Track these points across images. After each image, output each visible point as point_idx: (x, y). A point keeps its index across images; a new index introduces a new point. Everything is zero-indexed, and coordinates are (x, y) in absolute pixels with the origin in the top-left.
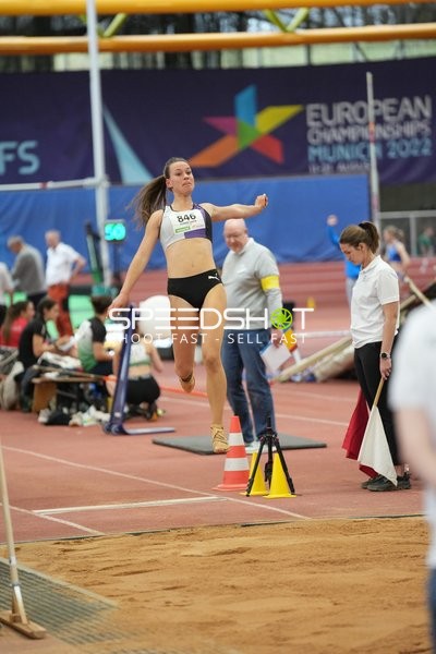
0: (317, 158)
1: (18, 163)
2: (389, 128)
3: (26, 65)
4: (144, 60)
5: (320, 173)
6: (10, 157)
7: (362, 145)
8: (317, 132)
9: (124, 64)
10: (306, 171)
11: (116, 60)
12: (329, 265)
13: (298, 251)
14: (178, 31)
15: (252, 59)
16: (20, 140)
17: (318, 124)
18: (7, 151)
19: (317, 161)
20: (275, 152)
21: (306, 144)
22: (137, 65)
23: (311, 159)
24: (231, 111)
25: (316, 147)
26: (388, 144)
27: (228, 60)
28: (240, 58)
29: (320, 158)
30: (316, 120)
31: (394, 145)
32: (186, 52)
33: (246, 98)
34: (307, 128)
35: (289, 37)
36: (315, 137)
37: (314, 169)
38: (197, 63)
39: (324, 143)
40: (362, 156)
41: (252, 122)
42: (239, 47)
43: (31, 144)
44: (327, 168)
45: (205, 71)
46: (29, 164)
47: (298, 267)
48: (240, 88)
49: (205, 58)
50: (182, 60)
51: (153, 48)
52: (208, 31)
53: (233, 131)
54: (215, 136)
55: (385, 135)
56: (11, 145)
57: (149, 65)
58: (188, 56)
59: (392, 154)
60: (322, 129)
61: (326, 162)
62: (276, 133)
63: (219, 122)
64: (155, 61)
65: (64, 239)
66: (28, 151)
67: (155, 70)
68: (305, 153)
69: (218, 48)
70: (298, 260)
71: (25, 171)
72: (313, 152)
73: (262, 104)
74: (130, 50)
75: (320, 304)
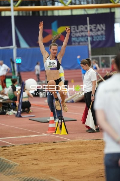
0: (74, 41)
2: (94, 33)
4: (26, 13)
5: (75, 45)
7: (86, 37)
8: (74, 33)
9: (21, 14)
10: (71, 44)
11: (18, 13)
12: (78, 70)
13: (69, 66)
14: (36, 5)
15: (56, 13)
17: (74, 31)
19: (74, 42)
21: (71, 37)
22: (24, 14)
23: (72, 41)
24: (50, 28)
25: (74, 37)
26: (93, 37)
27: (49, 14)
28: (53, 13)
31: (95, 37)
32: (38, 11)
33: (54, 24)
35: (66, 7)
36: (73, 35)
37: (73, 44)
38: (41, 14)
39: (76, 37)
40: (87, 40)
41: (56, 31)
42: (53, 10)
44: (77, 44)
45: (43, 16)
47: (69, 71)
48: (53, 21)
49: (43, 13)
50: (37, 13)
51: (29, 10)
52: (44, 5)
53: (51, 33)
55: (93, 34)
57: (28, 15)
59: (94, 40)
61: (77, 42)
62: (63, 34)
63: (47, 31)
65: (5, 63)
67: (29, 16)
69: (46, 10)
70: (69, 69)
72: (73, 39)
73: (59, 26)
74: (22, 10)
75: (75, 81)
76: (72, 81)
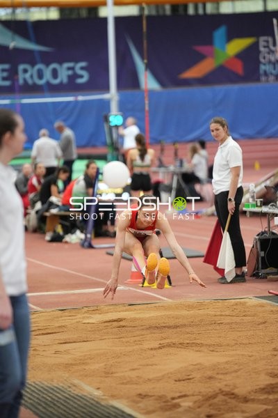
0: (265, 72)
1: (76, 76)
3: (84, 13)
4: (158, 11)
5: (267, 81)
6: (70, 72)
8: (266, 55)
9: (146, 12)
10: (258, 80)
11: (142, 9)
12: (271, 141)
13: (250, 132)
16: (77, 61)
17: (267, 50)
18: (69, 69)
19: (266, 74)
20: (239, 68)
21: (259, 62)
22: (154, 13)
23: (261, 72)
24: (210, 42)
25: (265, 64)
27: (210, 9)
28: (218, 8)
29: (268, 72)
30: (265, 47)
32: (184, 4)
33: (220, 34)
34: (259, 52)
36: (264, 58)
37: (263, 78)
38: (191, 11)
39: (270, 62)
41: (223, 48)
43: (83, 64)
44: (272, 78)
45: (197, 16)
46: (81, 77)
47: (250, 142)
49: (196, 8)
50: (181, 11)
53: (212, 55)
54: (200, 57)
56: (71, 65)
57: (161, 12)
58: (185, 7)
60: (269, 53)
61: (272, 74)
62: (240, 56)
63: (202, 49)
64: (164, 10)
66: (82, 68)
67: (165, 16)
68: (258, 68)
70: (251, 138)
71: (80, 81)
72: (262, 68)
73: (230, 37)
75: (262, 166)
76: (257, 166)
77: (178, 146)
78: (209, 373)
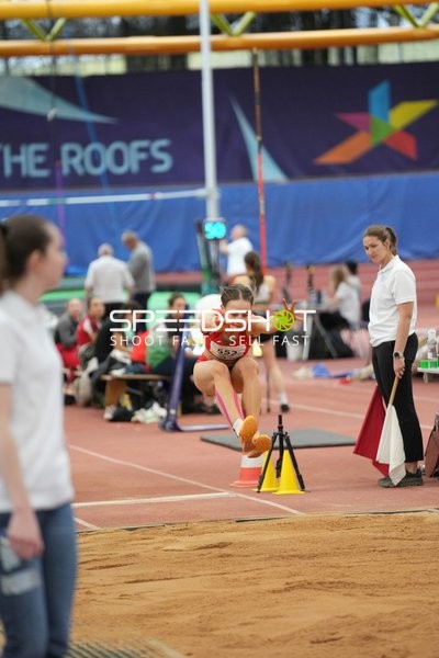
1: (152, 161)
3: (165, 64)
4: (280, 60)
6: (143, 156)
9: (262, 61)
10: (438, 167)
11: (255, 58)
13: (427, 248)
15: (389, 55)
16: (153, 138)
18: (141, 150)
20: (409, 148)
22: (274, 62)
24: (363, 107)
27: (363, 55)
28: (376, 54)
32: (322, 49)
33: (379, 94)
35: (420, 32)
38: (333, 59)
41: (386, 118)
42: (375, 43)
43: (164, 143)
45: (342, 65)
46: (161, 162)
47: (429, 264)
48: (374, 84)
49: (342, 55)
50: (318, 58)
51: (289, 45)
52: (342, 27)
53: (367, 128)
54: (349, 132)
56: (144, 144)
57: (286, 62)
58: (325, 53)
62: (411, 129)
63: (351, 118)
64: (291, 57)
66: (162, 149)
67: (292, 68)
69: (354, 44)
70: (429, 257)
71: (158, 169)
73: (395, 100)
74: (265, 47)
77: (313, 269)
78: (366, 631)
